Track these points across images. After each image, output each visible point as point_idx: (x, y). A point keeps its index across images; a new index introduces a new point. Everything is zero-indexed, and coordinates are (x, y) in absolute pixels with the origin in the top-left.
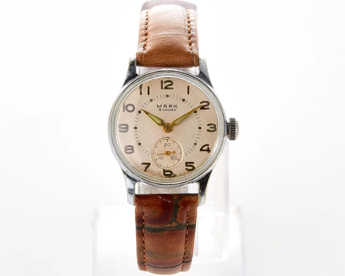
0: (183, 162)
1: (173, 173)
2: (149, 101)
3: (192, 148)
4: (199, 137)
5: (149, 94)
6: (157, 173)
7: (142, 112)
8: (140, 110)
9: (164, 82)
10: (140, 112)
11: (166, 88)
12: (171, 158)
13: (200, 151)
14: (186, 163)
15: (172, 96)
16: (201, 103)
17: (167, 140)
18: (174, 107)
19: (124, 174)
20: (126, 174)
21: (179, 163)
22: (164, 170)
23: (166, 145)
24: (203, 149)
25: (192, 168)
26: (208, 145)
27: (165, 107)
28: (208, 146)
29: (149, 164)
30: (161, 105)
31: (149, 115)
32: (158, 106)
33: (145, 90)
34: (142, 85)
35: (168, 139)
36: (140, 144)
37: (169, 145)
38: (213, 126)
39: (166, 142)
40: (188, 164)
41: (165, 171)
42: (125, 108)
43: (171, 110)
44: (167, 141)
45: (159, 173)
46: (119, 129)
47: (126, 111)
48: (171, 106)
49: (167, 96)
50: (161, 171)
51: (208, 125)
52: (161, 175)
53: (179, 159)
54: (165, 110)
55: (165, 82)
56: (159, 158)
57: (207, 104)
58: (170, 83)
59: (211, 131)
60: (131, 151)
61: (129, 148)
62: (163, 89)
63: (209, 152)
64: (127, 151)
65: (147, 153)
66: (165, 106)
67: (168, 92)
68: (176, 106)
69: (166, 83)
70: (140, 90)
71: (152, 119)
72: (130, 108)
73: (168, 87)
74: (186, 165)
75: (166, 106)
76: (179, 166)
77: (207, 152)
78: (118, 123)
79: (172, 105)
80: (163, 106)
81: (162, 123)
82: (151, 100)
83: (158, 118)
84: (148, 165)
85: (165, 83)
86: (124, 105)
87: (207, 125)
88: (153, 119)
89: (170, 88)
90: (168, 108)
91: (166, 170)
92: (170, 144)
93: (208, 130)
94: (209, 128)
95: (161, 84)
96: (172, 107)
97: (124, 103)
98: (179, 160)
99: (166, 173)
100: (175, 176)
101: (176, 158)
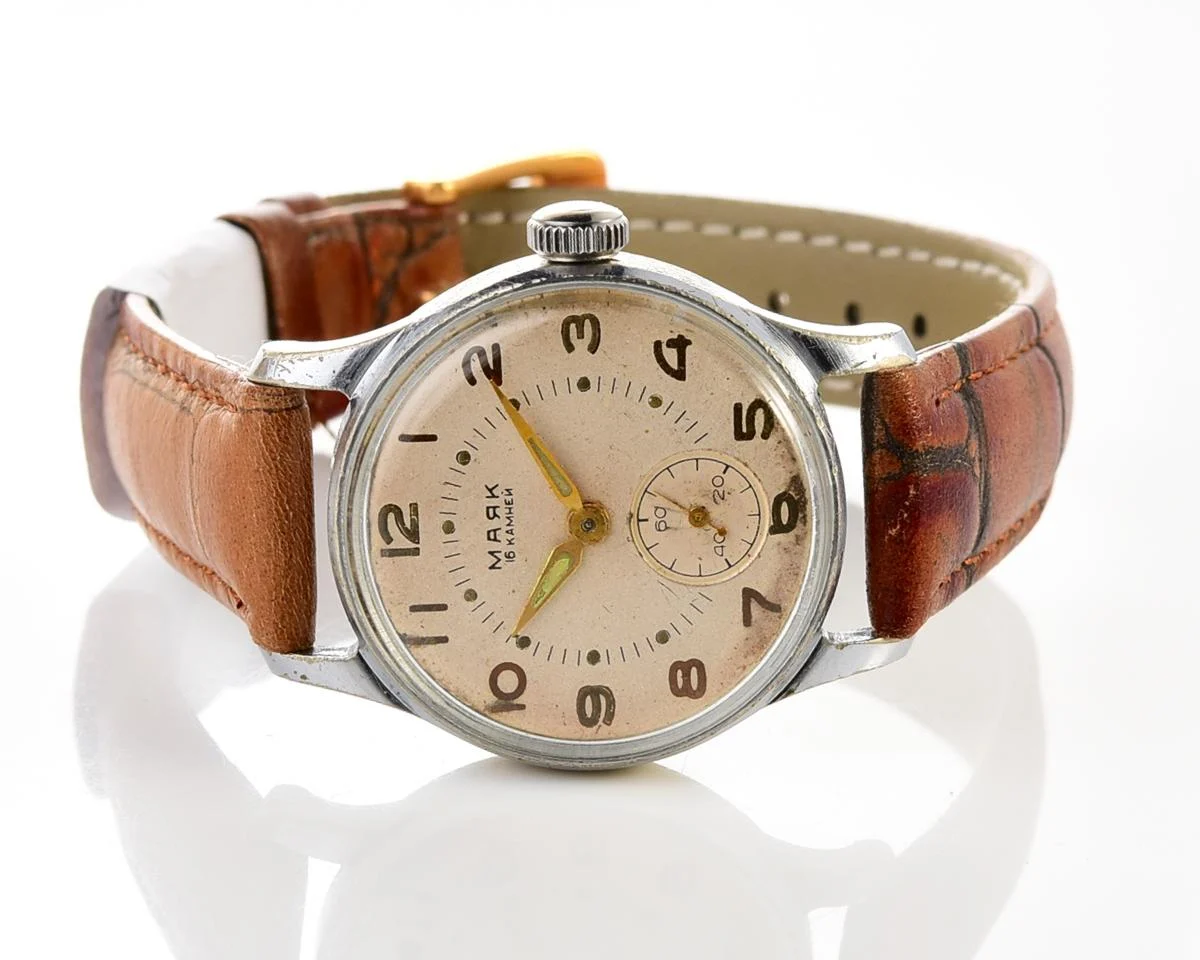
0: (733, 452)
1: (785, 493)
2: (472, 605)
3: (674, 413)
4: (622, 383)
5: (443, 607)
6: (786, 558)
7: (522, 633)
8: (513, 639)
9: (388, 543)
10: (524, 642)
11: (413, 534)
12: (718, 498)
13: (684, 379)
14: (739, 435)
15: (449, 506)
16: (473, 381)
17: (639, 520)
18: (493, 496)
20: (790, 684)
21: (738, 465)
22: (773, 530)
23: (662, 527)
24: (674, 364)
25: (759, 413)
26: (658, 345)
27: (498, 538)
28: (664, 347)
29: (749, 595)
30: (491, 553)
31: (536, 606)
32: (492, 567)
33: (428, 624)
34: (403, 637)
35: (634, 519)
36: (663, 637)
38: (573, 329)
39: (652, 523)
40: (745, 430)
41: (777, 528)
42: (507, 702)
43: (510, 509)
44: (646, 520)
45: (783, 552)
46: (600, 723)
47: (521, 697)
48: (491, 510)
49: (448, 527)
50: (779, 544)
51: (570, 348)
52: (793, 539)
53: (724, 467)
54: (510, 537)
55: (389, 540)
56: (719, 550)
58: (391, 517)
59: (594, 334)
60: (694, 670)
61: (680, 680)
62: (418, 549)
63: (689, 342)
64: (695, 687)
66: (492, 537)
67: (430, 527)
68: (490, 490)
69: (392, 535)
70: (428, 643)
71: (551, 593)
72: (509, 681)
73: (408, 524)
74: (750, 435)
75: (495, 531)
76: (752, 465)
77: (689, 349)
78: (573, 736)
79: (488, 508)
80: (494, 546)
81: (570, 551)
82: (471, 595)
83: (550, 566)
84: (753, 600)
85: (392, 540)
86: (493, 710)
87: (572, 354)
88: (555, 589)
89: (415, 517)
90: (501, 523)
91: (772, 524)
92: (657, 508)
93: (593, 347)
94: (581, 345)
95: (398, 558)
96: (494, 508)
97: (487, 712)
98: (728, 467)
99: (785, 519)
100: (796, 481)
101: (718, 481)
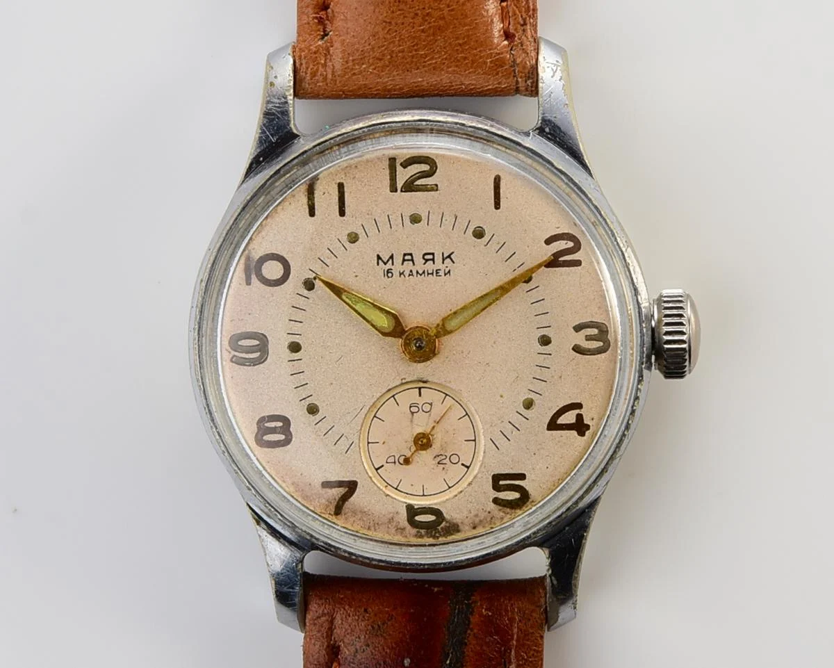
0: (481, 474)
1: (443, 518)
2: (344, 239)
3: (517, 420)
4: (545, 374)
5: (342, 213)
6: (385, 520)
7: (318, 283)
8: (312, 276)
9: (401, 164)
10: (309, 285)
11: (409, 187)
12: (438, 459)
13: (548, 429)
14: (496, 478)
15: (435, 219)
16: (549, 241)
17: (420, 388)
18: (444, 260)
19: (258, 523)
20: (266, 523)
21: (469, 478)
22: (410, 508)
23: (414, 409)
24: (562, 420)
25: (515, 495)
26: (579, 406)
27: (406, 263)
28: (577, 411)
29: (351, 487)
30: (392, 257)
31: (344, 297)
32: (379, 258)
33: (326, 198)
34: (315, 178)
35: (421, 385)
36: (313, 410)
37: (427, 408)
38: (595, 331)
39: (416, 399)
40: (501, 483)
41: (412, 511)
42: (254, 269)
43: (432, 274)
44: (420, 395)
45: (390, 516)
46: (234, 353)
47: (256, 280)
48: (431, 257)
49: (415, 219)
50: (397, 513)
51: (578, 328)
52: (401, 525)
53: (468, 465)
54: (407, 273)
55: (406, 164)
56: (391, 460)
57: (571, 244)
58: (425, 167)
59: (589, 350)
60: (282, 437)
61: (273, 425)
62: (396, 191)
63: (582, 434)
64: (266, 438)
65: (344, 444)
66: (406, 258)
67: (417, 202)
68: (449, 256)
69: (409, 167)
70: (309, 200)
71: (356, 311)
72: (273, 270)
73: (419, 182)
74: (497, 487)
75: (412, 260)
76: (470, 489)
77: (574, 433)
78: (225, 327)
79: (433, 254)
80: (398, 259)
81: (398, 329)
82: (353, 238)
83: (381, 309)
84: (347, 489)
85: (405, 167)
86: (248, 259)
87: (572, 330)
88: (359, 314)
89: (424, 189)
90: (420, 265)
91: (416, 507)
92: (431, 404)
93: (577, 349)
94: (580, 339)
95: (387, 172)
96: (433, 260)
97: (247, 252)
98: (468, 467)
99: (420, 518)
100: (453, 528)
101: (454, 459)
